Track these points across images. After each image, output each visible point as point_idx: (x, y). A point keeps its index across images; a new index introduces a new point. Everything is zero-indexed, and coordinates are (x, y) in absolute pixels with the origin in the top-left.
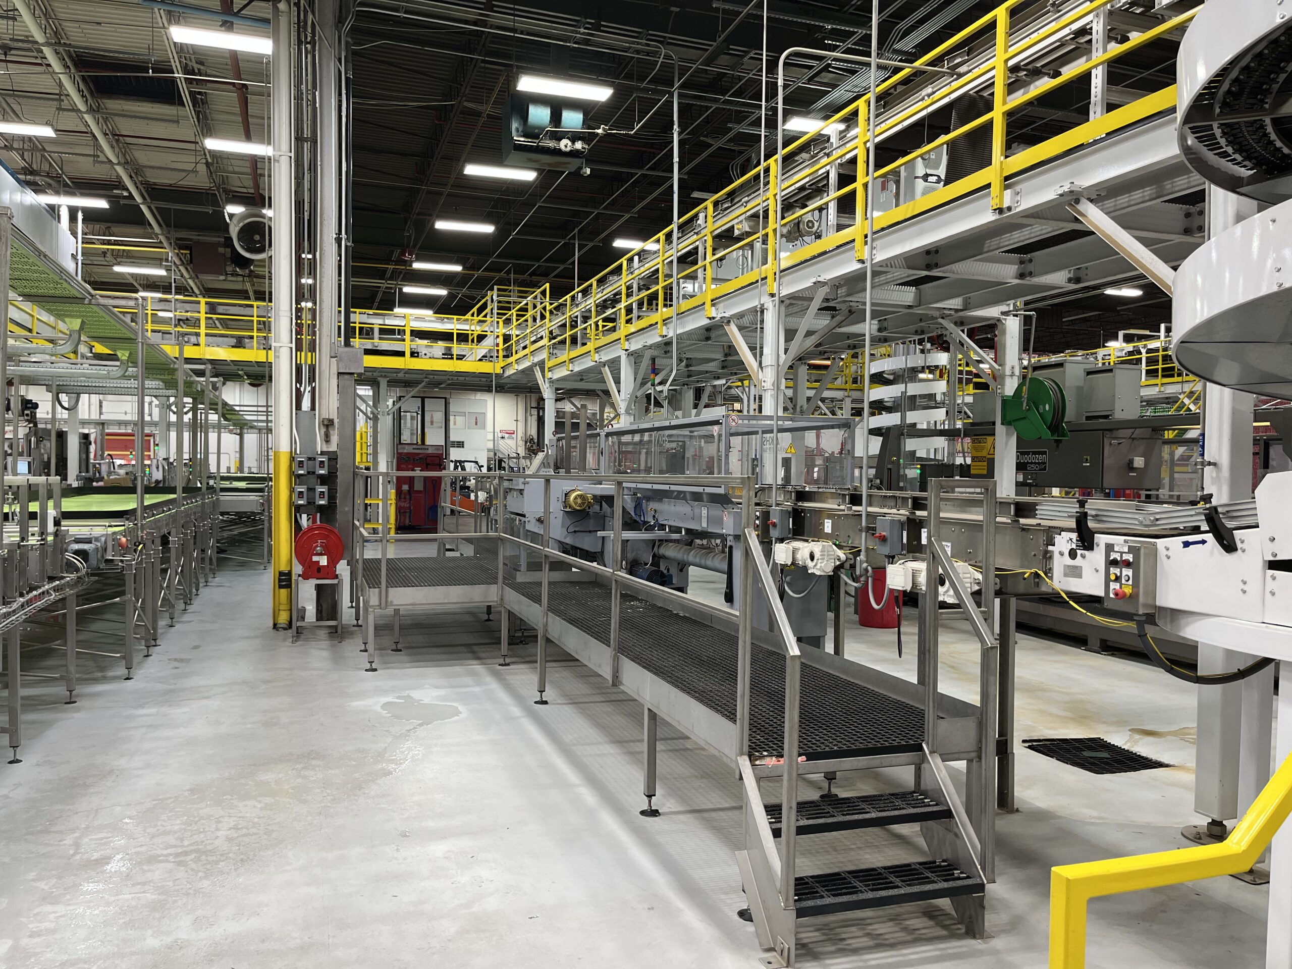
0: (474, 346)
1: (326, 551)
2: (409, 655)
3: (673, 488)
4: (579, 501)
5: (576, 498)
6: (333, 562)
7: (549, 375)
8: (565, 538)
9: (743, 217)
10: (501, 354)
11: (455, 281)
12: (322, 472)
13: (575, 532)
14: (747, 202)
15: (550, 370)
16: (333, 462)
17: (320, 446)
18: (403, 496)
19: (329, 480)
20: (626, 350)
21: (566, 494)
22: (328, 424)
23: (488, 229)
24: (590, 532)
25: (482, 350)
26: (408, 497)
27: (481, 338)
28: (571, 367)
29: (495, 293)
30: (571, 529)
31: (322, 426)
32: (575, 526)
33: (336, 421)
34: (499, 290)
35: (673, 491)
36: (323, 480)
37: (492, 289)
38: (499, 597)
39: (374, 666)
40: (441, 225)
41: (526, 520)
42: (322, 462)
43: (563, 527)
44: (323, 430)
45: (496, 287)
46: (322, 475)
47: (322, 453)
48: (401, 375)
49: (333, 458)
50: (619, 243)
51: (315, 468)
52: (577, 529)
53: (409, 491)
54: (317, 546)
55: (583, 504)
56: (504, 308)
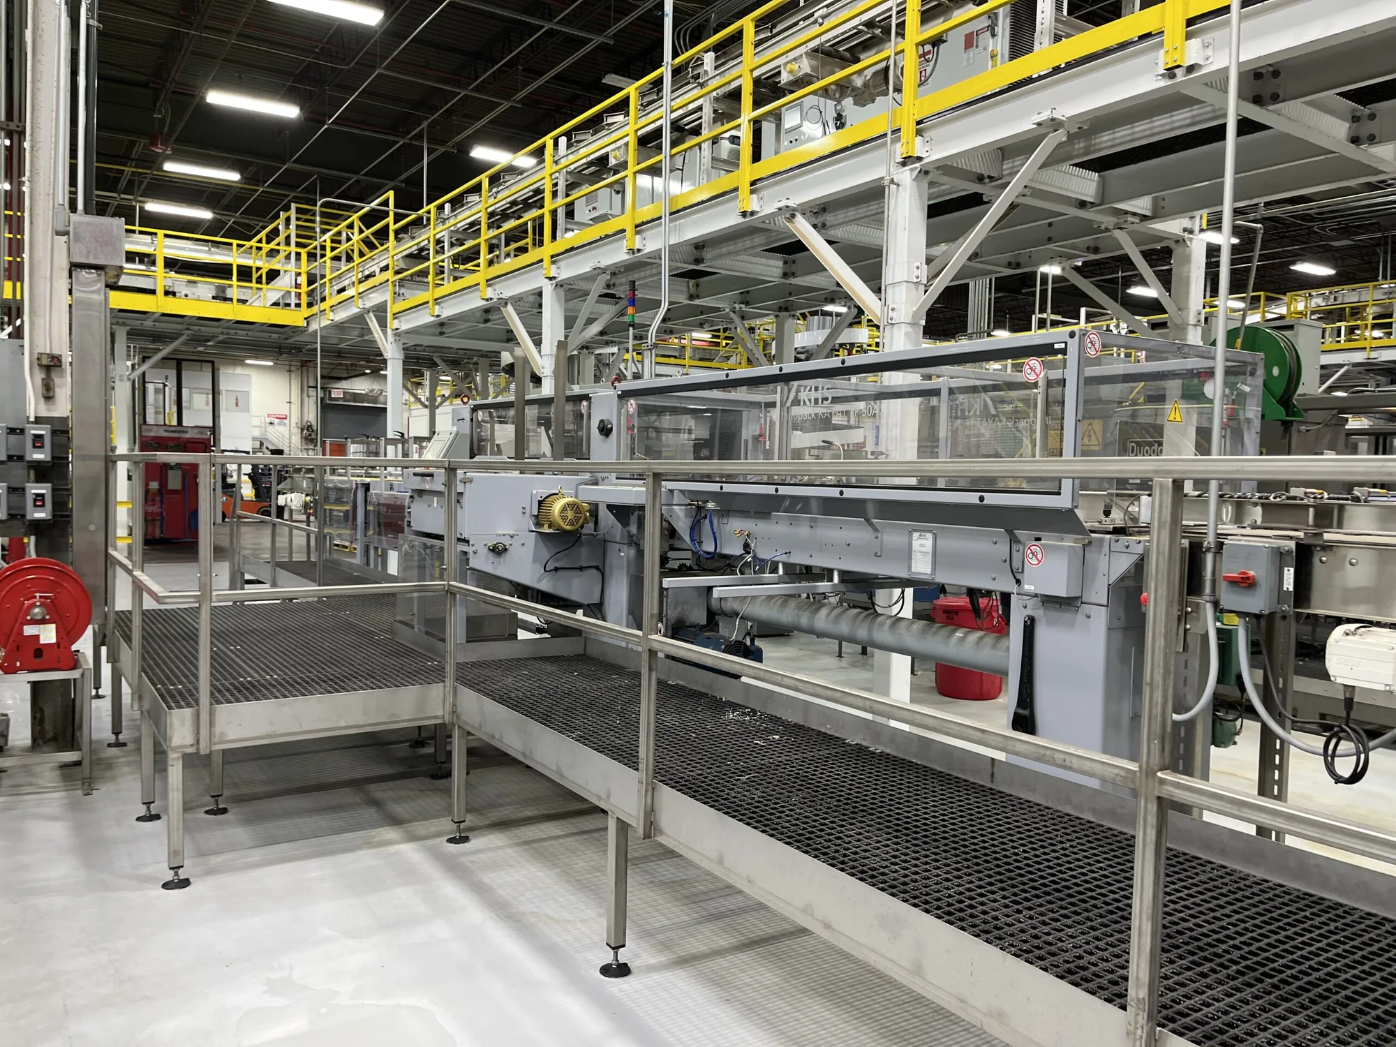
0: (264, 286)
1: (54, 614)
2: (248, 821)
3: (784, 490)
4: (570, 514)
5: (564, 509)
6: (69, 634)
7: (392, 324)
8: (539, 581)
9: (803, 49)
10: (304, 300)
11: (224, 202)
12: (39, 456)
13: (556, 569)
14: (824, 17)
15: (395, 316)
16: (62, 439)
17: (33, 406)
18: (150, 497)
19: (52, 471)
20: (551, 279)
21: (540, 502)
22: (50, 365)
23: (289, 111)
24: (581, 569)
25: (272, 293)
26: (158, 499)
27: (273, 275)
28: (437, 310)
29: (293, 213)
30: (550, 566)
31: (37, 368)
32: (556, 561)
33: (67, 358)
34: (298, 211)
35: (784, 497)
36: (41, 472)
37: (287, 209)
38: (448, 707)
39: (183, 874)
40: (217, 98)
41: (469, 549)
42: (38, 438)
43: (535, 560)
44: (40, 376)
45: (293, 206)
46: (39, 462)
47: (38, 420)
48: (148, 324)
49: (60, 430)
50: (480, 153)
51: (24, 449)
52: (559, 565)
53: (160, 491)
54: (33, 605)
55: (577, 519)
56: (306, 234)
